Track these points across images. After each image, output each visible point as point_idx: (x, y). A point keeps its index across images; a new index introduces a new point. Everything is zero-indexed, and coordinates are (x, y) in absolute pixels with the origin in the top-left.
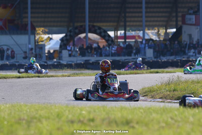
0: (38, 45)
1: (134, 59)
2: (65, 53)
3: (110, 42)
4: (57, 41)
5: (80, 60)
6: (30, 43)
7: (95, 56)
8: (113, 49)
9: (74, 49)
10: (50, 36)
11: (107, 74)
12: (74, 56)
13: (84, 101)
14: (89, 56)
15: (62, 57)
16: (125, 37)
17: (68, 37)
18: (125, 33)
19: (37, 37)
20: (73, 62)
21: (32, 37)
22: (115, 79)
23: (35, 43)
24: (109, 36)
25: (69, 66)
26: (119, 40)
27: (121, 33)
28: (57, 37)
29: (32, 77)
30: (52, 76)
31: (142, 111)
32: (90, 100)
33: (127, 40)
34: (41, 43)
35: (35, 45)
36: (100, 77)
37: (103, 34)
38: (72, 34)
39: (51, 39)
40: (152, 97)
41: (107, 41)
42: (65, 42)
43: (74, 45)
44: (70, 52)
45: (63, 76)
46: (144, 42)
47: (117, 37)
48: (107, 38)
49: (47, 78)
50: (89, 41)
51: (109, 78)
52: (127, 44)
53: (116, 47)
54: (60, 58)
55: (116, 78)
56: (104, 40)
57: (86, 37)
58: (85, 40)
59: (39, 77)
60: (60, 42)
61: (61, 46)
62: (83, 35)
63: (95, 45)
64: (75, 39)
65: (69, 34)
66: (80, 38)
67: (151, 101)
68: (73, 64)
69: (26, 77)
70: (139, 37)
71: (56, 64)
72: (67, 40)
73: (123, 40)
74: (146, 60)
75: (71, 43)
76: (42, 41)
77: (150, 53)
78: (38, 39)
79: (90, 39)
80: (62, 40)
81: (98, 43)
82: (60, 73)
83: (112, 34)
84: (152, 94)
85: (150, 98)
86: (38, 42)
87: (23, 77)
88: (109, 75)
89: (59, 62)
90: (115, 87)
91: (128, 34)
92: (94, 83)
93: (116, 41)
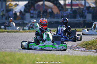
1: (78, 20)
2: (28, 15)
3: (60, 8)
4: (22, 7)
6: (2, 8)
7: (49, 18)
9: (35, 13)
10: (17, 3)
12: (35, 18)
15: (25, 18)
16: (71, 5)
17: (30, 4)
18: (72, 2)
19: (8, 3)
21: (4, 3)
23: (6, 8)
24: (60, 4)
26: (67, 7)
27: (68, 2)
28: (22, 4)
29: (3, 32)
33: (73, 7)
34: (10, 8)
35: (6, 9)
37: (55, 2)
38: (33, 1)
39: (16, 5)
40: (89, 49)
41: (58, 7)
42: (28, 7)
44: (32, 15)
46: (85, 8)
47: (65, 5)
48: (58, 5)
49: (13, 33)
50: (45, 8)
56: (56, 7)
57: (43, 4)
58: (42, 6)
59: (8, 32)
60: (24, 7)
61: (25, 10)
62: (41, 3)
63: (49, 10)
64: (36, 5)
65: (30, 1)
66: (39, 5)
67: (88, 51)
70: (82, 5)
71: (21, 23)
72: (29, 6)
73: (70, 7)
74: (86, 22)
75: (32, 8)
76: (11, 6)
77: (89, 17)
78: (9, 5)
79: (46, 6)
80: (26, 6)
83: (62, 2)
84: (90, 46)
86: (8, 7)
89: (23, 22)
91: (74, 2)
93: (65, 7)
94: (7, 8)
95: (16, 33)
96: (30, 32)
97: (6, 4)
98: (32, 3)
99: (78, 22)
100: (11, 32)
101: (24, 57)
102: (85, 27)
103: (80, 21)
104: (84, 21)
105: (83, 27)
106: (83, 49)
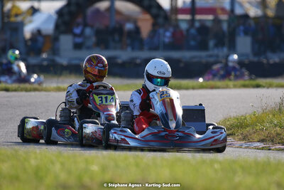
0: (9, 23)
2: (66, 41)
3: (161, 20)
4: (50, 17)
7: (129, 49)
8: (168, 34)
10: (36, 4)
11: (95, 84)
13: (42, 144)
14: (115, 48)
15: (58, 49)
16: (193, 10)
17: (73, 8)
19: (8, 6)
22: (109, 97)
23: (3, 18)
24: (159, 7)
25: (74, 70)
26: (181, 17)
27: (184, 2)
32: (55, 143)
33: (198, 17)
34: (13, 19)
35: (3, 23)
36: (78, 91)
37: (146, 3)
39: (34, 11)
40: (244, 139)
42: (67, 18)
44: (79, 40)
47: (175, 10)
48: (154, 11)
49: (24, 93)
50: (117, 18)
51: (97, 94)
54: (55, 51)
55: (114, 94)
56: (148, 17)
57: (111, 9)
58: (107, 14)
59: (7, 90)
60: (55, 17)
61: (57, 27)
62: (103, 6)
63: (129, 26)
64: (90, 11)
66: (98, 11)
67: (240, 147)
70: (223, 10)
71: (45, 63)
72: (71, 13)
73: (188, 17)
75: (80, 20)
76: (17, 15)
78: (10, 11)
79: (118, 13)
80: (60, 13)
81: (135, 21)
82: (52, 83)
84: (245, 131)
85: (240, 140)
86: (9, 16)
88: (97, 87)
89: (53, 61)
90: (110, 115)
92: (63, 106)
93: (173, 17)
94: (6, 20)
95: (33, 93)
97: (3, 6)
98: (78, 5)
99: (211, 60)
100: (15, 90)
101: (53, 163)
103: (217, 56)
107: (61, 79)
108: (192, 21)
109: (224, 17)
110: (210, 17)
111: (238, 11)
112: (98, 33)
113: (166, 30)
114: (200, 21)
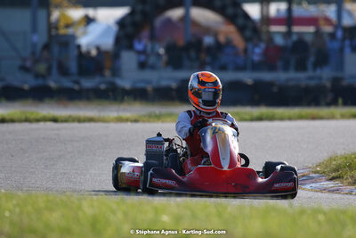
0: (58, 36)
1: (311, 78)
2: (129, 60)
3: (248, 33)
4: (108, 28)
5: (168, 78)
6: (34, 29)
8: (258, 51)
9: (153, 49)
10: (91, 12)
12: (153, 67)
14: (191, 68)
15: (119, 69)
16: (289, 20)
17: (138, 18)
18: (289, 10)
19: (55, 15)
20: (149, 82)
21: (42, 14)
23: (50, 30)
24: (246, 16)
25: (139, 95)
26: (274, 29)
27: (278, 10)
28: (109, 16)
29: (38, 120)
30: (91, 120)
31: (321, 217)
33: (296, 29)
34: (62, 31)
35: (50, 37)
37: (230, 11)
38: (148, 8)
39: (88, 20)
41: (241, 29)
42: (130, 30)
43: (153, 38)
44: (143, 58)
45: (120, 120)
46: (339, 34)
47: (267, 20)
48: (241, 21)
52: (295, 38)
53: (263, 46)
54: (116, 72)
56: (232, 28)
57: (186, 18)
59: (55, 120)
60: (115, 28)
61: (118, 40)
62: (176, 13)
63: (208, 40)
64: (158, 22)
65: (139, 7)
66: (169, 21)
67: (350, 193)
68: (149, 88)
69: (20, 121)
70: (328, 21)
71: (103, 87)
72: (135, 24)
73: (282, 29)
74: (345, 83)
75: (145, 33)
76: (68, 26)
78: (58, 21)
79: (195, 24)
80: (121, 23)
81: (216, 34)
82: (112, 111)
83: (253, 10)
85: (350, 184)
86: (57, 28)
87: (12, 121)
89: (113, 84)
91: (298, 11)
93: (264, 29)
94: (54, 32)
95: (87, 125)
96: (136, 121)
97: (49, 15)
98: (144, 14)
99: (313, 83)
100: (66, 120)
101: (114, 212)
102: (340, 101)
103: (320, 78)
104: (336, 81)
105: (333, 103)
106: (330, 184)
107: (123, 107)
108: (288, 34)
109: (328, 29)
110: (311, 29)
111: (347, 22)
112: (170, 49)
113: (256, 45)
114: (298, 34)
